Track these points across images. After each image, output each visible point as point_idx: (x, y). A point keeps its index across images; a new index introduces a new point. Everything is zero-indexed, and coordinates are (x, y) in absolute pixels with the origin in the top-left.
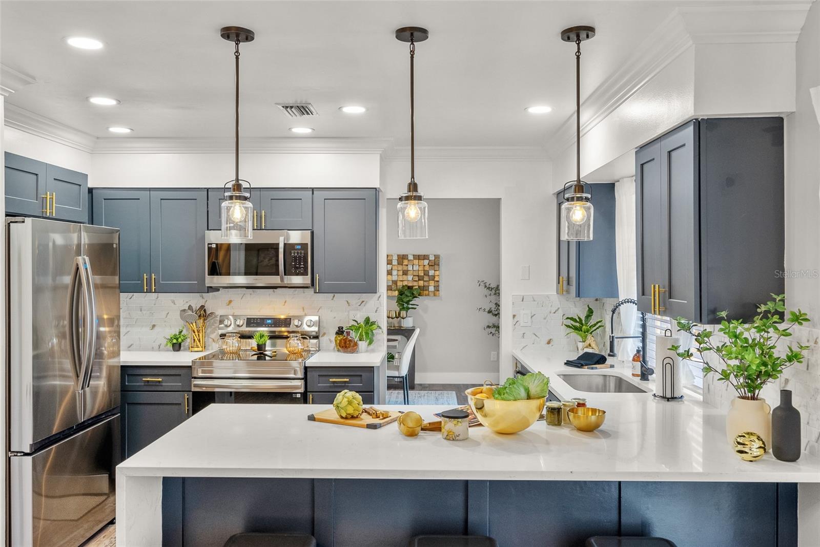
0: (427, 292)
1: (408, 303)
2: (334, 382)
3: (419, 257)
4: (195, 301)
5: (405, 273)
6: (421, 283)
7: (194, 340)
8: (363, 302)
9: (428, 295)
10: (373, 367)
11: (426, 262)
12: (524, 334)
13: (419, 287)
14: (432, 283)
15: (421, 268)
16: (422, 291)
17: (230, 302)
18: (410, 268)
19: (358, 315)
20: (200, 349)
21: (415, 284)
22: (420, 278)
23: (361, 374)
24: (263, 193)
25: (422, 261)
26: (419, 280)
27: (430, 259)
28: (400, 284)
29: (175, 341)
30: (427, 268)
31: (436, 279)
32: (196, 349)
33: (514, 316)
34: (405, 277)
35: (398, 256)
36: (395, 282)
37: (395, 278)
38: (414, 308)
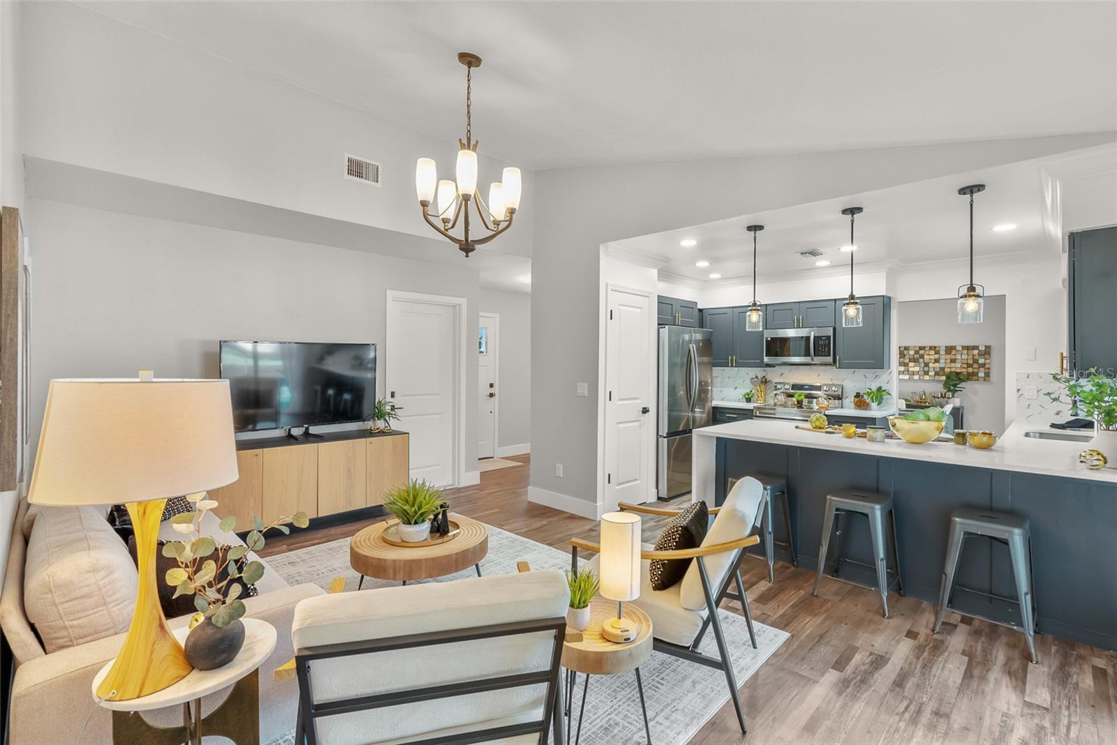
0: (976, 378)
1: (955, 385)
3: (968, 348)
4: (759, 372)
5: (953, 361)
6: (970, 370)
7: (759, 396)
8: (877, 376)
9: (978, 380)
11: (976, 352)
12: (1029, 405)
13: (968, 373)
14: (982, 370)
15: (971, 357)
16: (971, 376)
17: (782, 374)
18: (958, 357)
20: (762, 402)
21: (964, 370)
22: (969, 366)
24: (801, 305)
25: (971, 351)
26: (968, 367)
27: (980, 349)
28: (947, 370)
29: (747, 396)
30: (977, 357)
31: (987, 366)
32: (759, 402)
33: (1018, 390)
34: (953, 365)
35: (946, 347)
36: (942, 369)
37: (942, 365)
38: (961, 391)
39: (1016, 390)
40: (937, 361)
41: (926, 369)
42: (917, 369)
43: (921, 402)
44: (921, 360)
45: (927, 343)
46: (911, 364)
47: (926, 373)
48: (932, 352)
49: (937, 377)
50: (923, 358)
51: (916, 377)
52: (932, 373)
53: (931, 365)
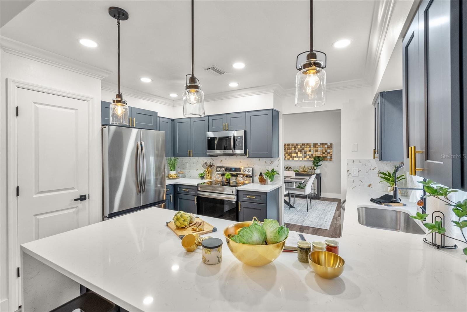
1: (317, 163)
2: (249, 198)
3: (323, 144)
4: (209, 160)
5: (317, 151)
6: (324, 155)
7: (207, 175)
8: (272, 162)
9: (327, 160)
10: (266, 193)
11: (326, 146)
12: (354, 180)
13: (323, 157)
14: (329, 155)
15: (324, 149)
16: (324, 158)
17: (221, 161)
18: (319, 149)
19: (270, 168)
20: (209, 179)
21: (321, 155)
22: (324, 153)
23: (260, 195)
24: (228, 115)
25: (324, 146)
26: (323, 154)
27: (328, 145)
28: (314, 155)
29: (201, 176)
30: (326, 149)
31: (331, 153)
32: (208, 179)
33: (348, 171)
34: (317, 153)
35: (314, 144)
36: (312, 155)
37: (312, 153)
38: (320, 166)
39: (347, 171)
40: (310, 151)
41: (305, 155)
42: (301, 155)
43: (303, 172)
44: (303, 151)
45: (306, 142)
46: (299, 153)
47: (305, 157)
48: (308, 146)
49: (310, 159)
50: (304, 149)
51: (301, 159)
52: (308, 157)
53: (307, 153)
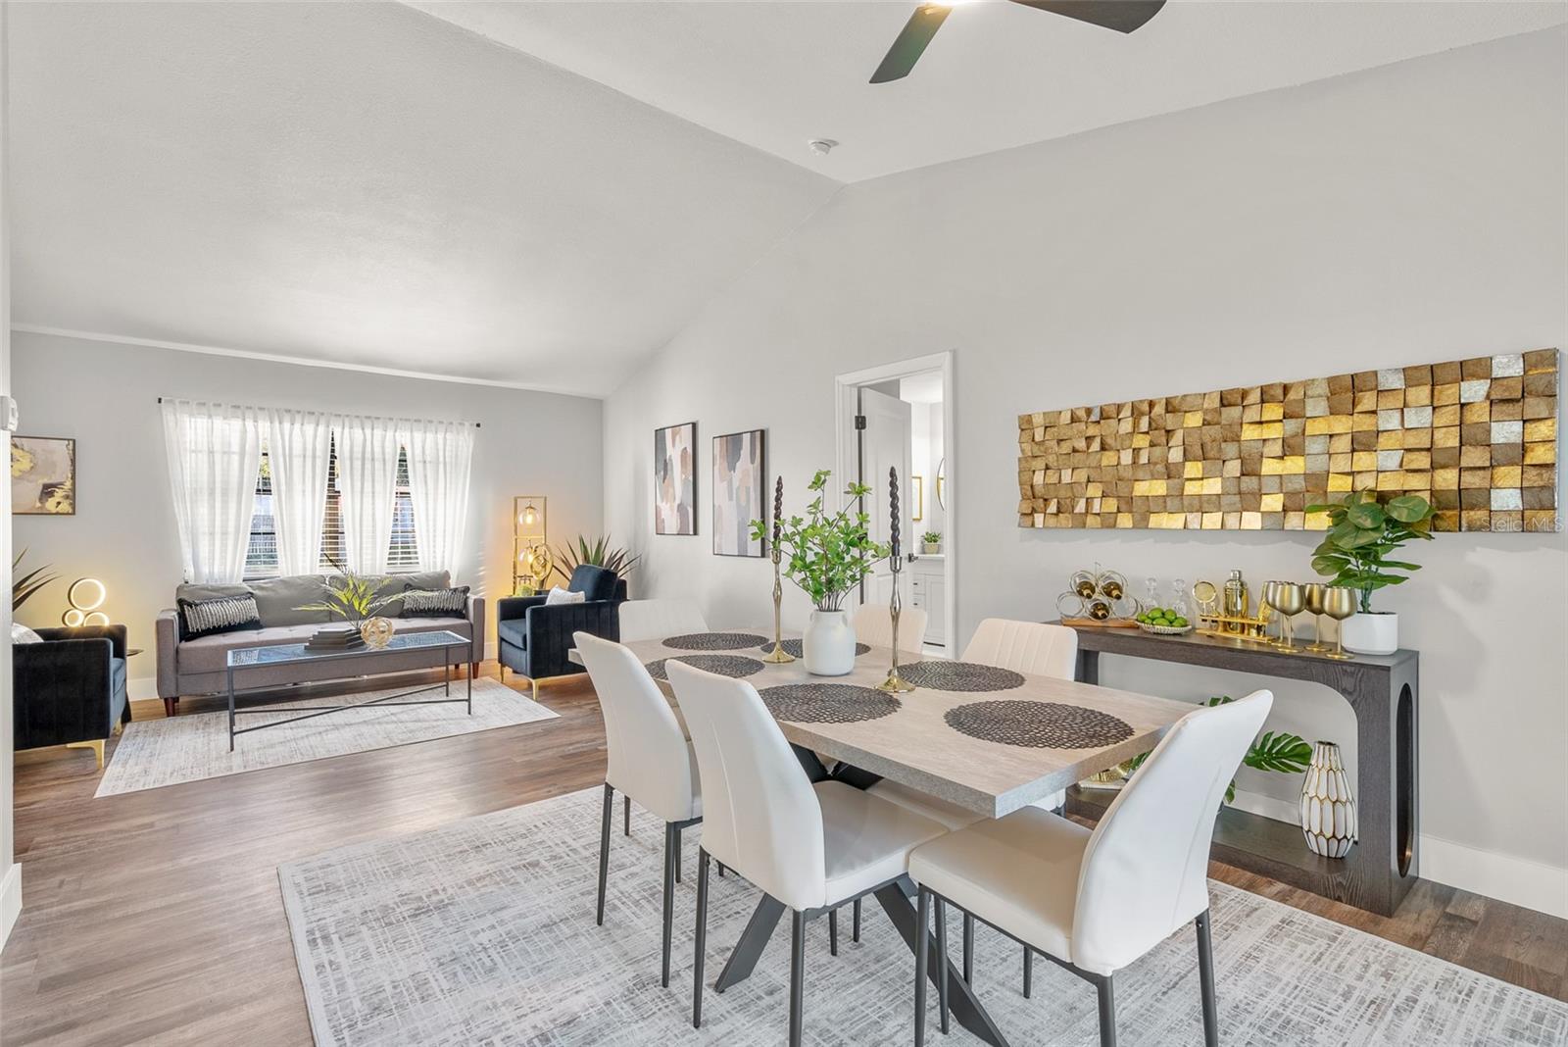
0: (1479, 515)
1: (1368, 553)
3: (1434, 376)
5: (1362, 443)
6: (1447, 479)
9: (1486, 527)
11: (1475, 390)
13: (1432, 493)
14: (1509, 475)
15: (1449, 416)
16: (1451, 509)
18: (1390, 421)
21: (1416, 481)
22: (1445, 458)
25: (1452, 388)
26: (1433, 467)
27: (1497, 373)
28: (1338, 485)
30: (1480, 414)
31: (1538, 455)
34: (1363, 460)
35: (1332, 381)
36: (1317, 481)
37: (1318, 464)
38: (1397, 580)
40: (1290, 447)
41: (1249, 483)
42: (1213, 486)
43: (1227, 626)
44: (1230, 449)
45: (1250, 377)
46: (1193, 469)
47: (1249, 501)
48: (1274, 411)
49: (1294, 521)
50: (1237, 439)
51: (1212, 520)
52: (1273, 502)
53: (1269, 467)
